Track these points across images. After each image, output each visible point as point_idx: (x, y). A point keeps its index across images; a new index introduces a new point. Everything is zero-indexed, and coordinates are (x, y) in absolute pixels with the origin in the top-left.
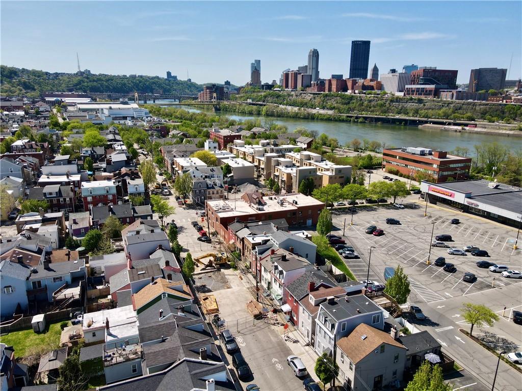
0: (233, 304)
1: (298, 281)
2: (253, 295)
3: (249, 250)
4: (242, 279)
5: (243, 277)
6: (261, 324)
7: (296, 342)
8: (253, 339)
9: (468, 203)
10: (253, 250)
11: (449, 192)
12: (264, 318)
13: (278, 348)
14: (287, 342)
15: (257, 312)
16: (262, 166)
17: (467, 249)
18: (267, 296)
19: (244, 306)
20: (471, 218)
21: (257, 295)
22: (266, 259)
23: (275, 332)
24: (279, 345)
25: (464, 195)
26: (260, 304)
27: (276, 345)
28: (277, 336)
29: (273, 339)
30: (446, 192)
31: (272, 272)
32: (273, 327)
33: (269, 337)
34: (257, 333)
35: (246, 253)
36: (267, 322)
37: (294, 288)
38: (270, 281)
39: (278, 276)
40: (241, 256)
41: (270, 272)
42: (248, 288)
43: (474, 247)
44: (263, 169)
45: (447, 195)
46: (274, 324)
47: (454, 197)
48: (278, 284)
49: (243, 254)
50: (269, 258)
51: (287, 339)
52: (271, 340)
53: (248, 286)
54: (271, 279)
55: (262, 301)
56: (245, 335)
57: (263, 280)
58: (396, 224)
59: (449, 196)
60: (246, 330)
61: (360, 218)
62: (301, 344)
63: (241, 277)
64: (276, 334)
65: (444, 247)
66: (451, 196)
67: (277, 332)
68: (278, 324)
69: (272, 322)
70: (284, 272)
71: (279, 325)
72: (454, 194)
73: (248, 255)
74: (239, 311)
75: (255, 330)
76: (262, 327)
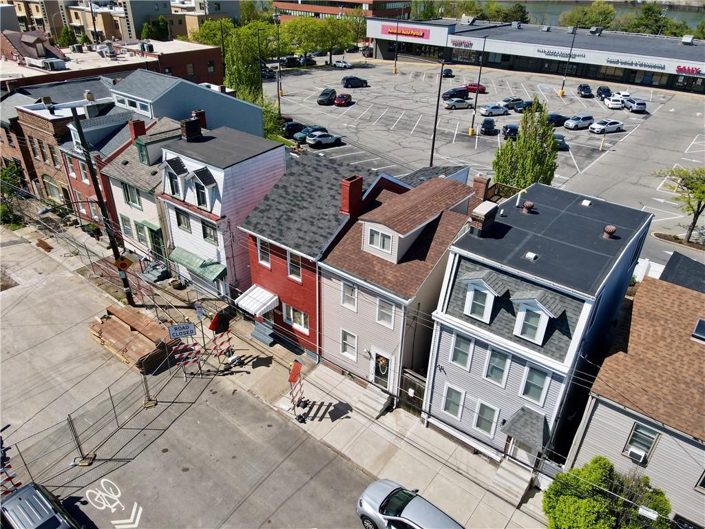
0: (36, 345)
1: (281, 191)
2: (107, 289)
3: (47, 151)
4: (49, 248)
5: (49, 241)
6: (177, 385)
7: (340, 411)
8: (167, 468)
9: (455, 44)
10: (61, 142)
11: (419, 30)
12: (179, 360)
13: (289, 464)
14: (309, 426)
15: (146, 347)
16: (37, 15)
17: (505, 103)
18: (161, 278)
19: (85, 338)
20: (463, 69)
21: (126, 283)
22: (120, 159)
23: (242, 401)
24: (287, 452)
25: (446, 29)
26: (143, 311)
27: (276, 457)
28: (259, 415)
29: (252, 433)
30: (414, 30)
31: (159, 190)
32: (227, 383)
33: (235, 431)
34: (176, 431)
35: (41, 166)
36: (195, 369)
37: (278, 220)
38: (157, 225)
39: (192, 197)
40: (25, 184)
41: (152, 192)
42: (82, 271)
43: (515, 98)
44: (40, 21)
45: (415, 36)
46: (228, 370)
47: (428, 38)
48: (197, 227)
49: (33, 176)
50: (133, 153)
51: (301, 411)
52: (244, 443)
53: (79, 263)
54: (162, 218)
55: (148, 300)
56: (128, 461)
57: (128, 232)
58: (362, 86)
59: (419, 36)
60: (122, 437)
61: (290, 84)
62: (360, 412)
63: (42, 244)
64: (254, 408)
65: (467, 108)
66: (422, 36)
67: (252, 399)
68: (241, 364)
69: (215, 363)
70: (218, 175)
71: (248, 368)
72: (429, 31)
73: (51, 172)
74: (68, 360)
75: (163, 422)
76: (186, 396)
